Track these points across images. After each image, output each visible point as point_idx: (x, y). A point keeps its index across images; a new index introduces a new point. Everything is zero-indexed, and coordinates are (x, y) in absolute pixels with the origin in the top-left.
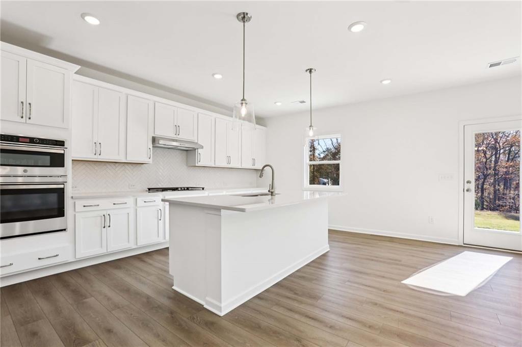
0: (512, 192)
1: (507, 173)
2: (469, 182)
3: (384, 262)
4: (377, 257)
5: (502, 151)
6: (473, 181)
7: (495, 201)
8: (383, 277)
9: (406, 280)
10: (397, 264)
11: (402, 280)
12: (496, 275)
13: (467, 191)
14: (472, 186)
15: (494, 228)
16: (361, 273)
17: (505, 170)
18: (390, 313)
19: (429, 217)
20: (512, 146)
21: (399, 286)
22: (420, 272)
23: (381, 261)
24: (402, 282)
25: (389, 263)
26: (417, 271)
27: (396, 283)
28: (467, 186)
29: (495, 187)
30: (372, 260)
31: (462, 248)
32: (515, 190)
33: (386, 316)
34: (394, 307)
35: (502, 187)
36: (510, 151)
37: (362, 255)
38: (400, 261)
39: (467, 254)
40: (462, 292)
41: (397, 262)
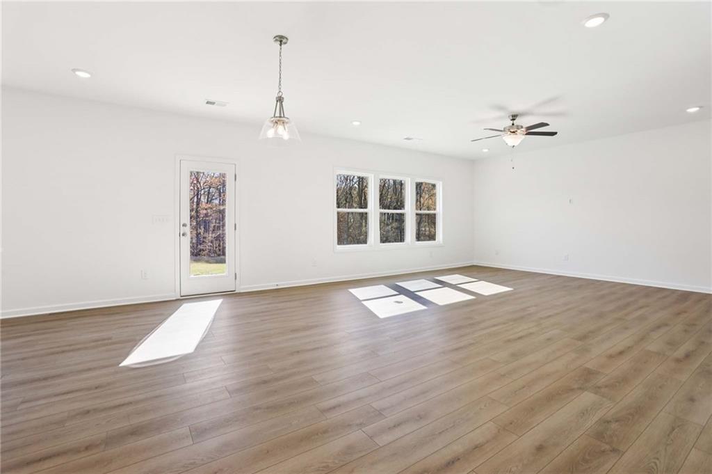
0: (210, 235)
1: (206, 215)
2: (184, 225)
3: (86, 348)
4: (70, 345)
5: (202, 192)
6: (188, 222)
7: (197, 245)
8: (89, 369)
9: (126, 360)
10: (107, 345)
11: (120, 363)
12: (214, 320)
13: (183, 235)
14: (188, 230)
15: (202, 273)
16: (45, 379)
17: (205, 212)
18: (114, 412)
19: (142, 271)
20: (210, 188)
21: (116, 373)
22: (141, 343)
23: (79, 349)
24: (121, 365)
25: (94, 347)
26: (136, 344)
27: (112, 370)
28: (183, 230)
29: (197, 230)
30: (63, 352)
31: (179, 302)
32: (212, 233)
33: (109, 419)
34: (117, 402)
35: (203, 229)
36: (209, 193)
37: (42, 350)
38: (110, 339)
39: (186, 307)
40: (189, 348)
41: (106, 341)
